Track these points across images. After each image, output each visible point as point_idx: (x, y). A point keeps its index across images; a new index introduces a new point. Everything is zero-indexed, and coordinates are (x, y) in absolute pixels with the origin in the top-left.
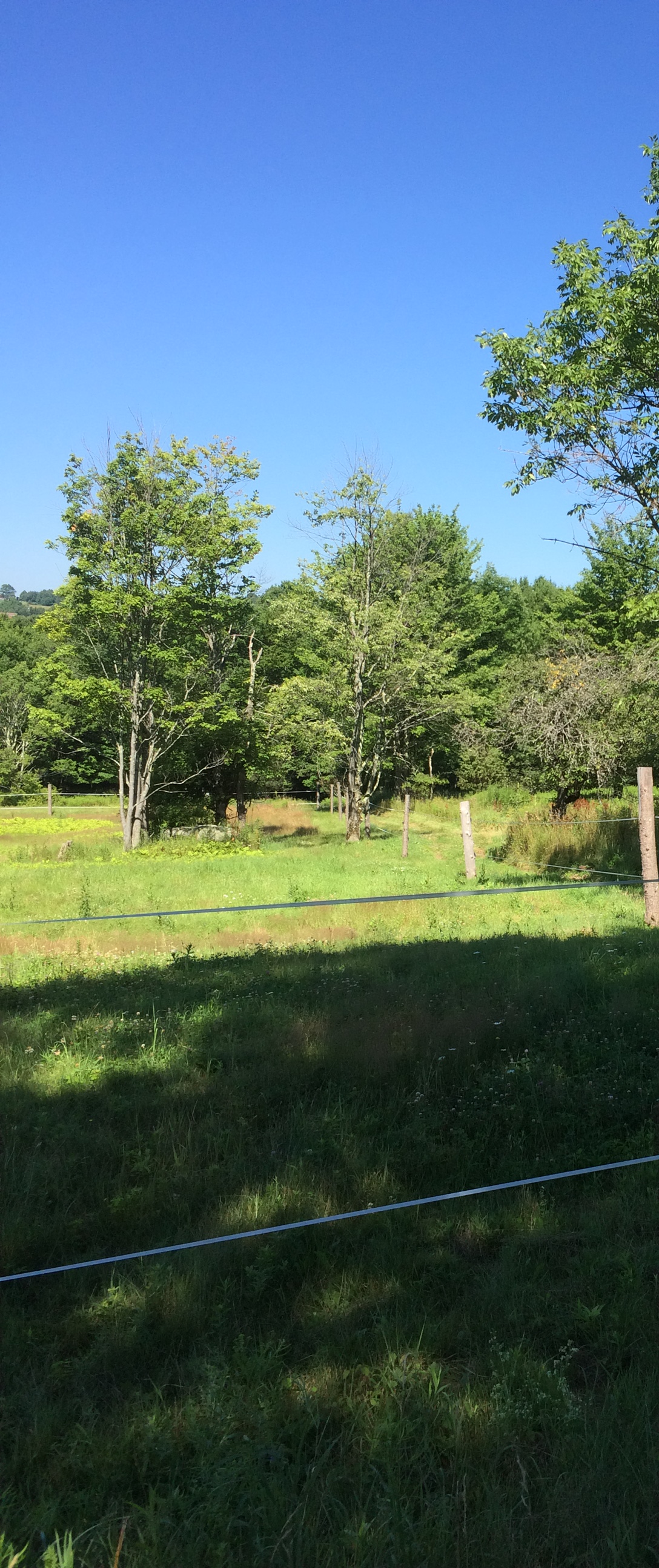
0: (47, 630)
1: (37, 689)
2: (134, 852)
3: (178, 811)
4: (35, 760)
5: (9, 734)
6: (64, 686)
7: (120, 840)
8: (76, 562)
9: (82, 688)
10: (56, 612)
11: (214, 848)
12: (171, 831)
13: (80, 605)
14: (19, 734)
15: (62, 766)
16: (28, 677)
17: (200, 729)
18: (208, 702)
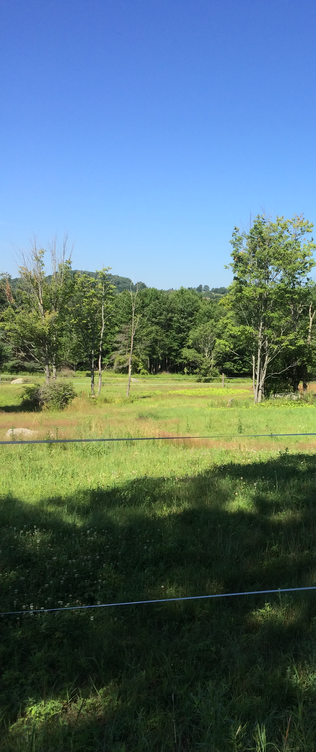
0: (224, 305)
1: (218, 331)
2: (259, 404)
3: (277, 386)
4: (217, 363)
5: (207, 351)
6: (230, 330)
7: (253, 399)
8: (236, 275)
9: (238, 330)
10: (227, 297)
11: (293, 404)
12: (274, 395)
13: (238, 293)
14: (211, 351)
15: (228, 365)
16: (215, 326)
17: (287, 349)
18: (291, 336)
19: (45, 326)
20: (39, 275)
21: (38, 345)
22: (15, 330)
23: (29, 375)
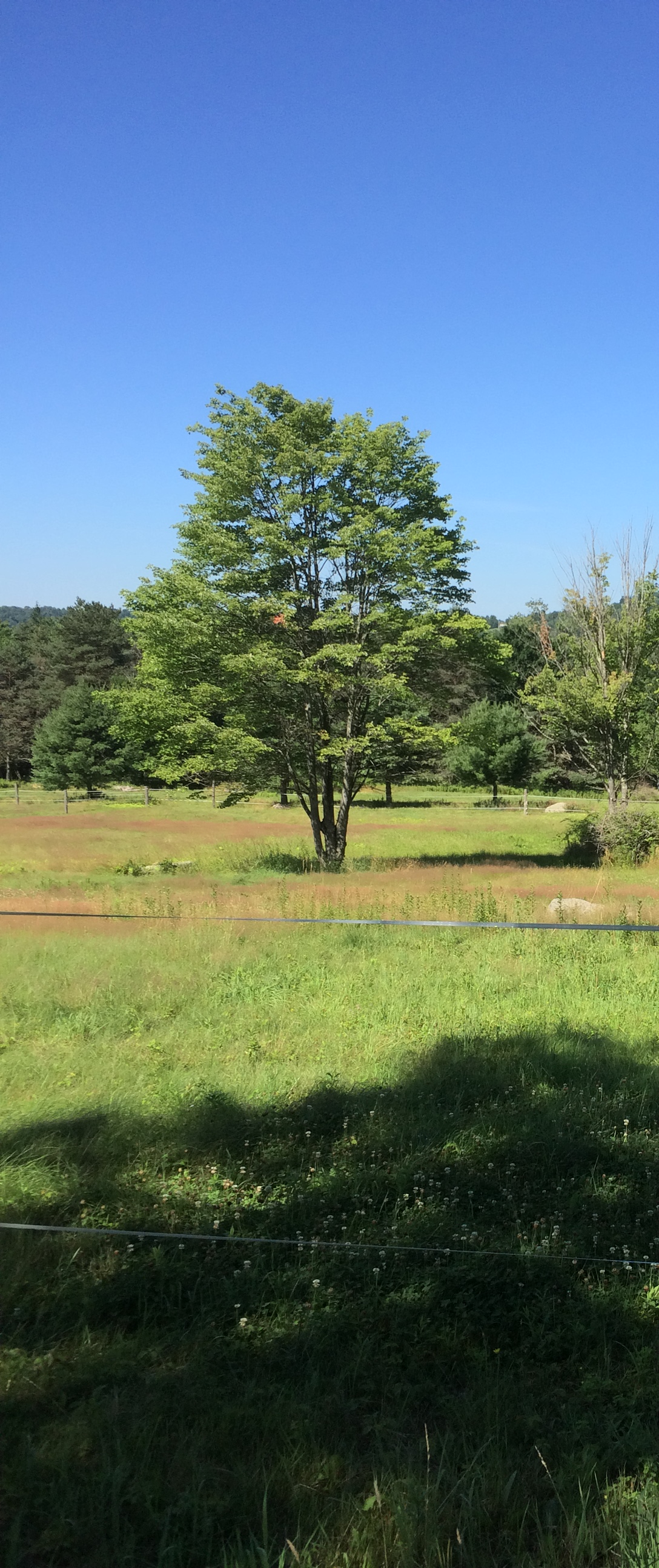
19: (609, 701)
20: (599, 603)
21: (596, 737)
22: (555, 709)
23: (576, 797)
